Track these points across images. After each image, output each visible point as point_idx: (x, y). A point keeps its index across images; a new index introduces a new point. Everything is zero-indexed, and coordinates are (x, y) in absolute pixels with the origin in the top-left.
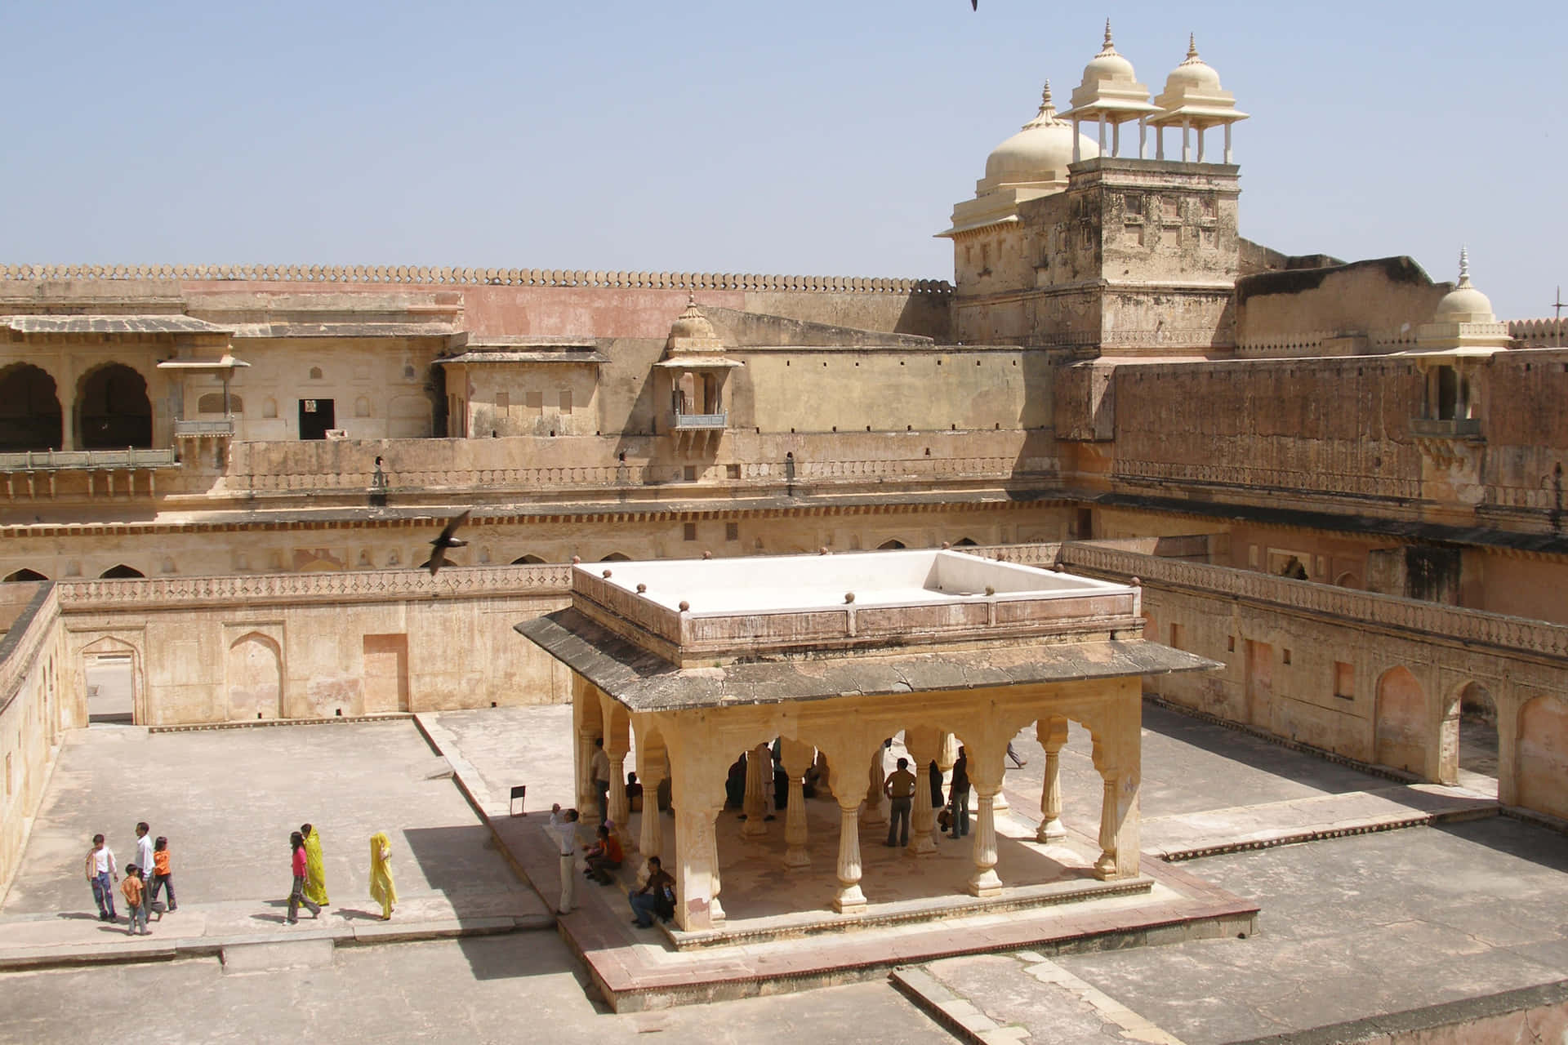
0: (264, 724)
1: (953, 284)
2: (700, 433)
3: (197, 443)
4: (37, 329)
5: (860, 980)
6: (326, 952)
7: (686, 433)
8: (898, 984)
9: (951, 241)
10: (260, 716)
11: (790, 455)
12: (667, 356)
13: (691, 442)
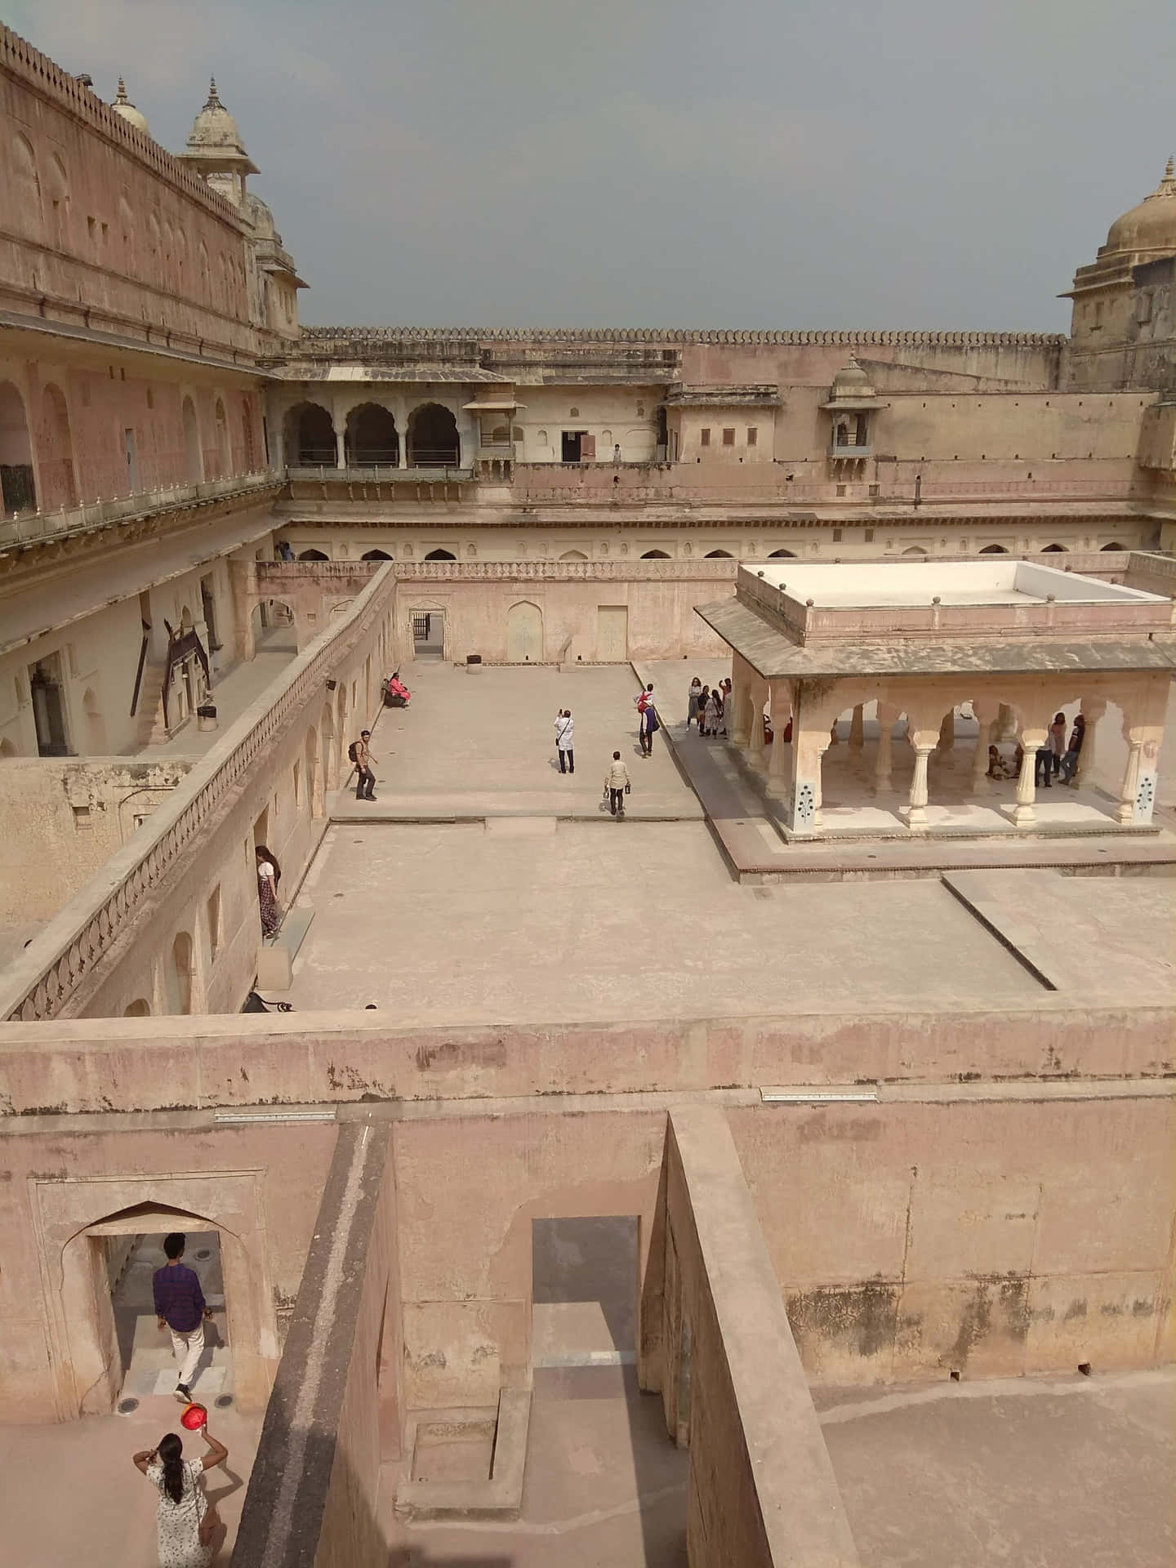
0: (530, 664)
1: (1069, 336)
2: (851, 461)
3: (491, 464)
4: (379, 379)
5: (918, 878)
6: (551, 823)
7: (840, 461)
8: (945, 883)
9: (1070, 301)
10: (527, 658)
11: (919, 478)
12: (832, 399)
13: (844, 467)
